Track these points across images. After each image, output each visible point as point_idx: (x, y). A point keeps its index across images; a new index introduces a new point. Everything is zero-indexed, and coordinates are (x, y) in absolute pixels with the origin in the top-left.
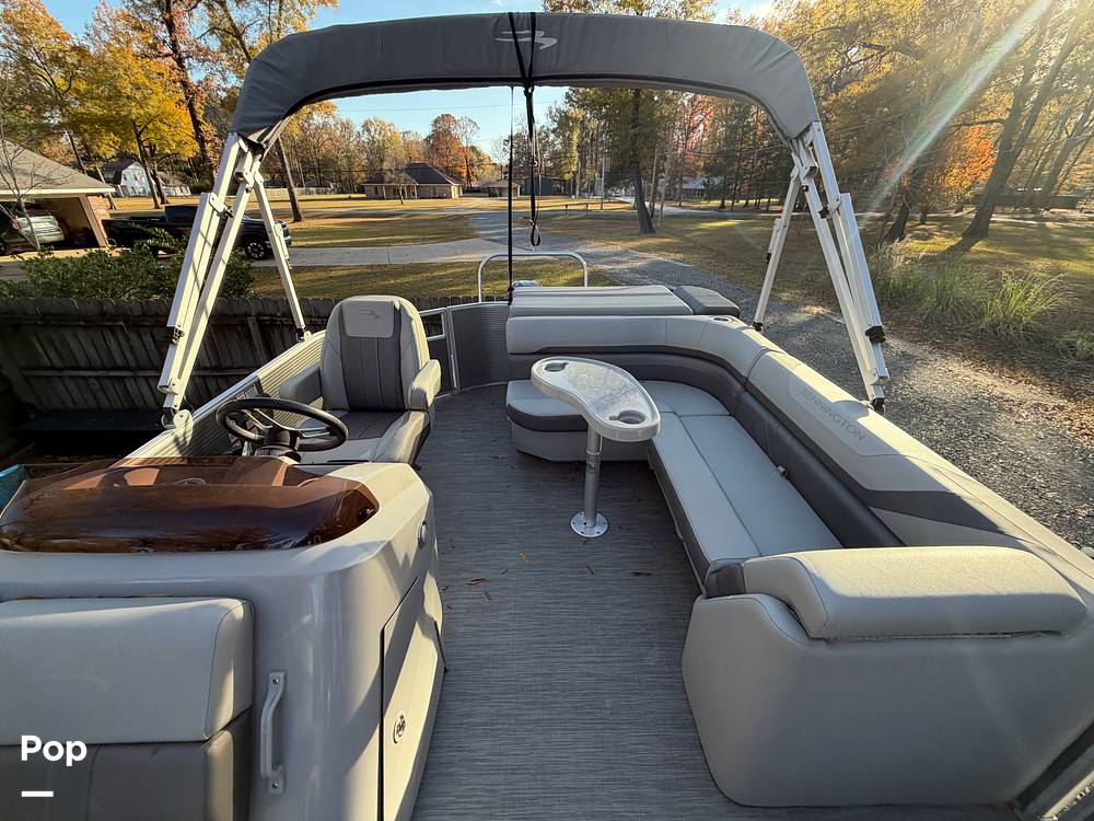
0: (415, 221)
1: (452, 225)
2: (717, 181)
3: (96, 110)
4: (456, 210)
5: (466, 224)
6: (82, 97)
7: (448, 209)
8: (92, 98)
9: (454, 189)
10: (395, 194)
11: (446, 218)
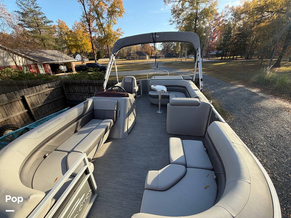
0: (137, 65)
1: (146, 66)
2: (220, 52)
3: (72, 43)
4: (147, 62)
5: (149, 66)
6: (70, 41)
7: (146, 62)
8: (72, 41)
9: (147, 57)
10: (133, 59)
11: (145, 64)
